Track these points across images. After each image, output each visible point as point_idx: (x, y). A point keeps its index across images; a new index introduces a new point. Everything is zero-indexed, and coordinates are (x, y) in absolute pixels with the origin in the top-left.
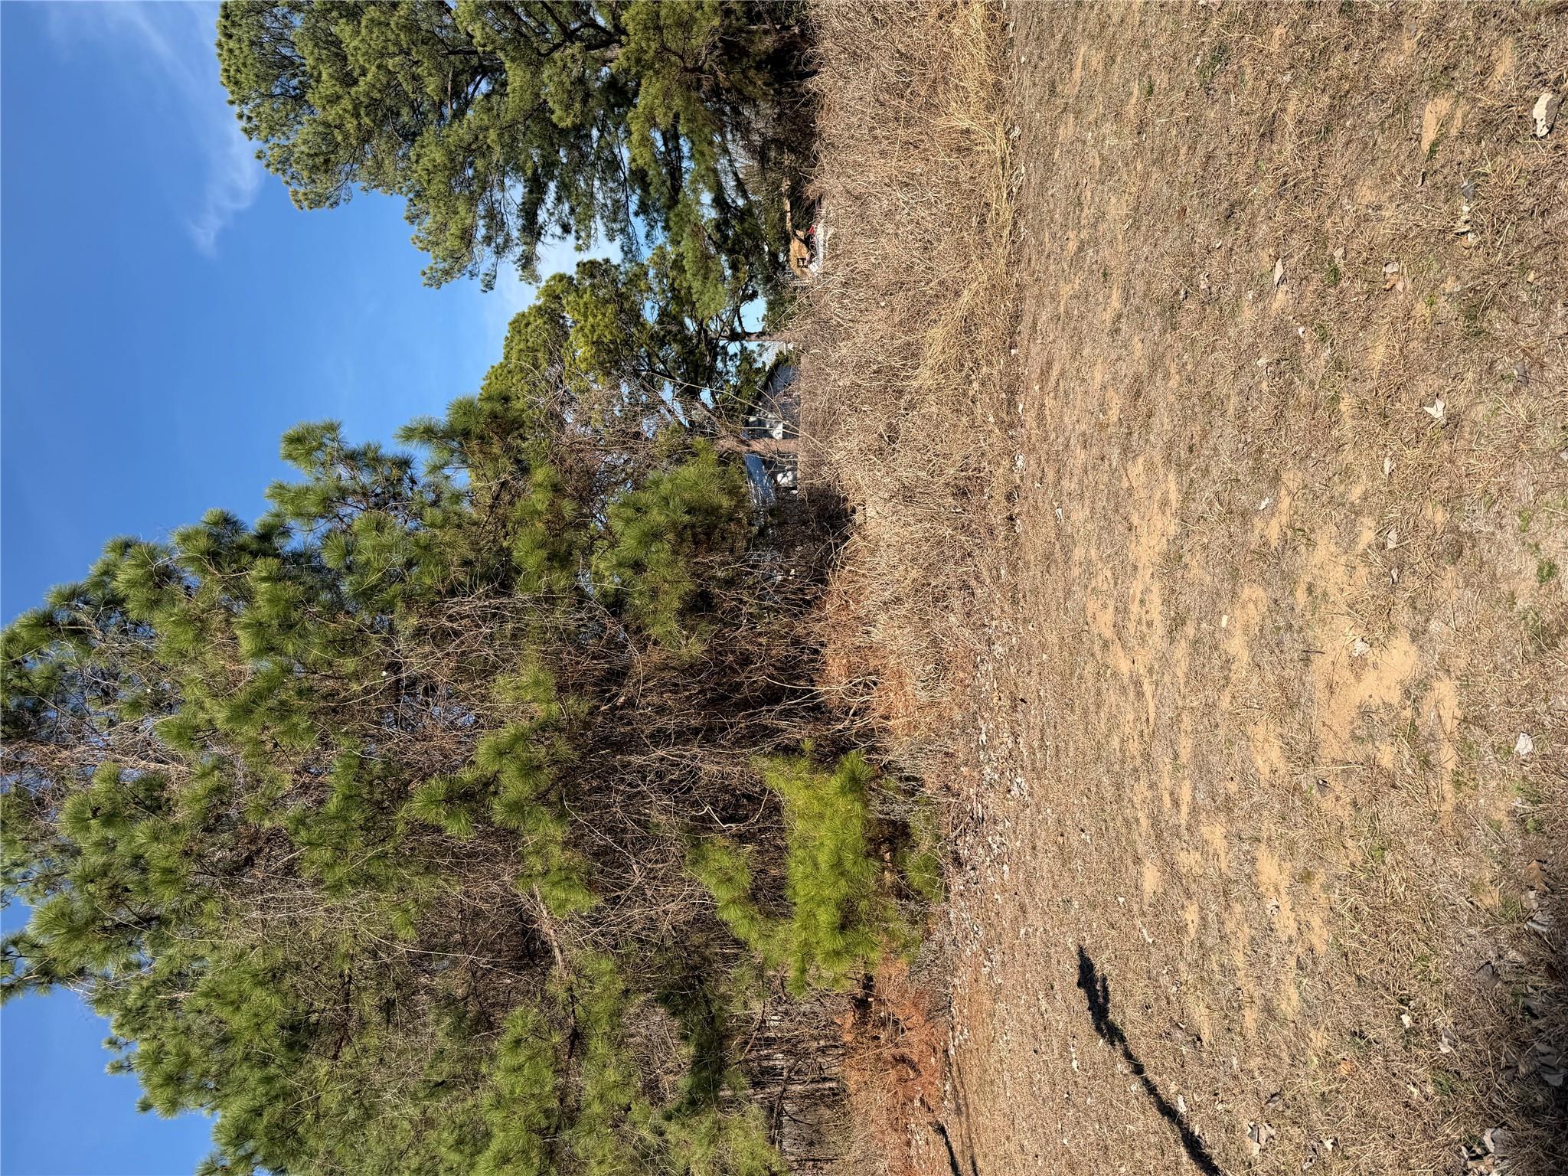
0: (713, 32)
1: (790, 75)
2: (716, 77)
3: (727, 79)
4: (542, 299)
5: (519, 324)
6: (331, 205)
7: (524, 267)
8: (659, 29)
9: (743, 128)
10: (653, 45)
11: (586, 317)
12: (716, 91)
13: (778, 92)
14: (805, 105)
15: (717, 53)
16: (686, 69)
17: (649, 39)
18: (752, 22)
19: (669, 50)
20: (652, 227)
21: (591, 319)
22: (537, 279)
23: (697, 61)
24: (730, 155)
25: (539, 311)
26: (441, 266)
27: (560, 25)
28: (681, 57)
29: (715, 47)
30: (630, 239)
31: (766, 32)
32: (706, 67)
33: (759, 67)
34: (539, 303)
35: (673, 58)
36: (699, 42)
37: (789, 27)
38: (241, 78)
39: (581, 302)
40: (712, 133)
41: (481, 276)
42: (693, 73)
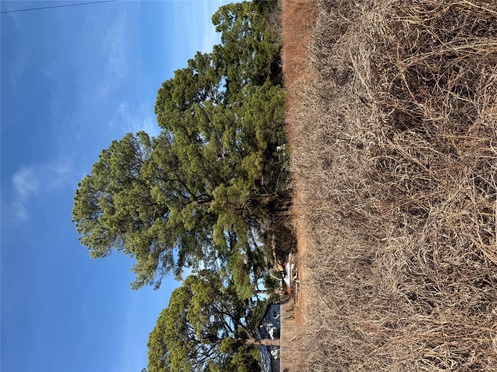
0: (247, 197)
1: (275, 210)
2: (248, 211)
3: (252, 212)
4: (184, 285)
5: (175, 294)
6: (103, 257)
7: (177, 275)
8: (226, 196)
9: (258, 227)
10: (224, 202)
11: (198, 292)
12: (248, 216)
13: (271, 216)
14: (281, 220)
15: (249, 203)
16: (237, 209)
17: (222, 200)
18: (261, 193)
19: (230, 203)
20: (223, 262)
21: (200, 293)
22: (181, 279)
23: (241, 206)
24: (253, 237)
25: (182, 289)
26: (138, 281)
27: (192, 195)
28: (235, 205)
29: (248, 201)
30: (215, 266)
31: (266, 196)
32: (245, 208)
33: (263, 208)
34: (182, 286)
35: (232, 206)
36: (242, 200)
37: (274, 195)
38: (78, 213)
39: (197, 286)
40: (246, 230)
41: (155, 284)
42: (239, 211)
